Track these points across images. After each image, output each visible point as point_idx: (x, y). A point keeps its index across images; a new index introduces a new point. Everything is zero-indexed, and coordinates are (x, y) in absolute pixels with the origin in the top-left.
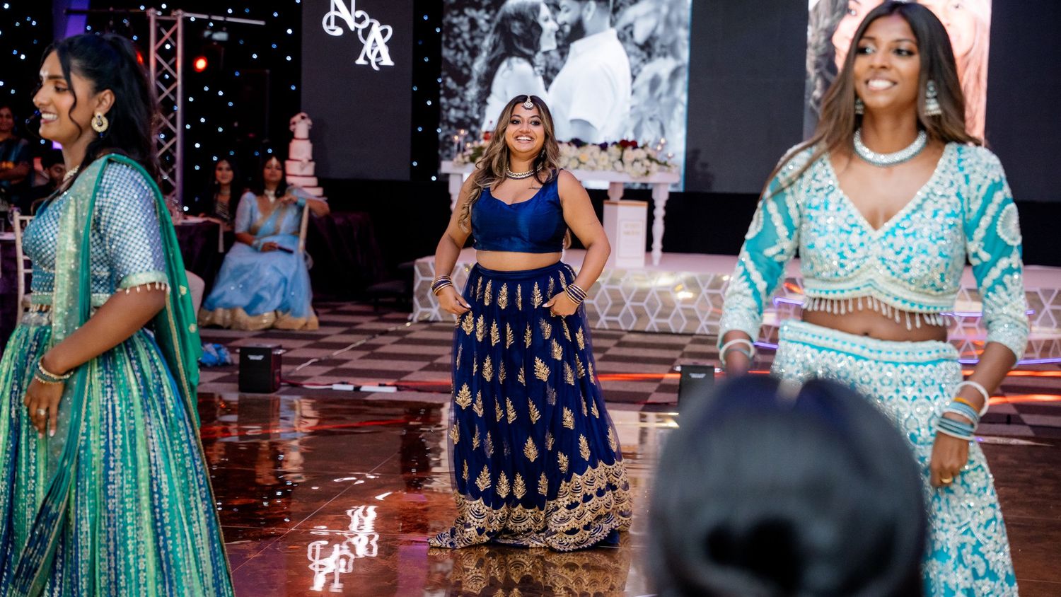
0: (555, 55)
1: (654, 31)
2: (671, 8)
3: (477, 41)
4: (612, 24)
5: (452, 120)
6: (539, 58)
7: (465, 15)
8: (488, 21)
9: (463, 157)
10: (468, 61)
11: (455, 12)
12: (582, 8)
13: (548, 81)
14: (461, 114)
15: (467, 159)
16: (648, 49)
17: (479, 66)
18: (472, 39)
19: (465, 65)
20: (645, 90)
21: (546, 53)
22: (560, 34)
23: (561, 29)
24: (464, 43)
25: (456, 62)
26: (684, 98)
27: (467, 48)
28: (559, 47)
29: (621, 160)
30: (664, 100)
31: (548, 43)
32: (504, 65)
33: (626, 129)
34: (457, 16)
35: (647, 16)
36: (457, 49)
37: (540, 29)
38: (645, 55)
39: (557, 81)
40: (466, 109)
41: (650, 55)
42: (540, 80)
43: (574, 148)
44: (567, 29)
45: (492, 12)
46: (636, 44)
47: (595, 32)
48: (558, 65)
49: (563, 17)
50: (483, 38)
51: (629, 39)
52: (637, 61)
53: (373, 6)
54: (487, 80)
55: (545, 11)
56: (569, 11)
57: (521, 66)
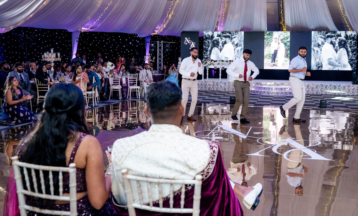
0: (222, 46)
1: (238, 42)
2: (240, 39)
3: (209, 45)
4: (231, 41)
5: (205, 57)
6: (219, 47)
7: (207, 40)
8: (211, 41)
12: (226, 39)
13: (221, 51)
14: (206, 57)
15: (204, 64)
16: (237, 45)
17: (209, 49)
18: (208, 44)
19: (207, 48)
20: (236, 52)
21: (220, 46)
23: (223, 42)
24: (207, 45)
27: (207, 46)
29: (230, 64)
30: (239, 54)
31: (220, 45)
32: (213, 48)
33: (234, 58)
34: (206, 41)
35: (237, 40)
37: (219, 43)
38: (236, 46)
39: (222, 51)
40: (207, 56)
41: (237, 46)
42: (219, 51)
44: (224, 42)
47: (228, 43)
49: (223, 40)
51: (234, 44)
52: (235, 47)
53: (192, 39)
54: (211, 51)
55: (220, 40)
56: (224, 39)
57: (216, 49)
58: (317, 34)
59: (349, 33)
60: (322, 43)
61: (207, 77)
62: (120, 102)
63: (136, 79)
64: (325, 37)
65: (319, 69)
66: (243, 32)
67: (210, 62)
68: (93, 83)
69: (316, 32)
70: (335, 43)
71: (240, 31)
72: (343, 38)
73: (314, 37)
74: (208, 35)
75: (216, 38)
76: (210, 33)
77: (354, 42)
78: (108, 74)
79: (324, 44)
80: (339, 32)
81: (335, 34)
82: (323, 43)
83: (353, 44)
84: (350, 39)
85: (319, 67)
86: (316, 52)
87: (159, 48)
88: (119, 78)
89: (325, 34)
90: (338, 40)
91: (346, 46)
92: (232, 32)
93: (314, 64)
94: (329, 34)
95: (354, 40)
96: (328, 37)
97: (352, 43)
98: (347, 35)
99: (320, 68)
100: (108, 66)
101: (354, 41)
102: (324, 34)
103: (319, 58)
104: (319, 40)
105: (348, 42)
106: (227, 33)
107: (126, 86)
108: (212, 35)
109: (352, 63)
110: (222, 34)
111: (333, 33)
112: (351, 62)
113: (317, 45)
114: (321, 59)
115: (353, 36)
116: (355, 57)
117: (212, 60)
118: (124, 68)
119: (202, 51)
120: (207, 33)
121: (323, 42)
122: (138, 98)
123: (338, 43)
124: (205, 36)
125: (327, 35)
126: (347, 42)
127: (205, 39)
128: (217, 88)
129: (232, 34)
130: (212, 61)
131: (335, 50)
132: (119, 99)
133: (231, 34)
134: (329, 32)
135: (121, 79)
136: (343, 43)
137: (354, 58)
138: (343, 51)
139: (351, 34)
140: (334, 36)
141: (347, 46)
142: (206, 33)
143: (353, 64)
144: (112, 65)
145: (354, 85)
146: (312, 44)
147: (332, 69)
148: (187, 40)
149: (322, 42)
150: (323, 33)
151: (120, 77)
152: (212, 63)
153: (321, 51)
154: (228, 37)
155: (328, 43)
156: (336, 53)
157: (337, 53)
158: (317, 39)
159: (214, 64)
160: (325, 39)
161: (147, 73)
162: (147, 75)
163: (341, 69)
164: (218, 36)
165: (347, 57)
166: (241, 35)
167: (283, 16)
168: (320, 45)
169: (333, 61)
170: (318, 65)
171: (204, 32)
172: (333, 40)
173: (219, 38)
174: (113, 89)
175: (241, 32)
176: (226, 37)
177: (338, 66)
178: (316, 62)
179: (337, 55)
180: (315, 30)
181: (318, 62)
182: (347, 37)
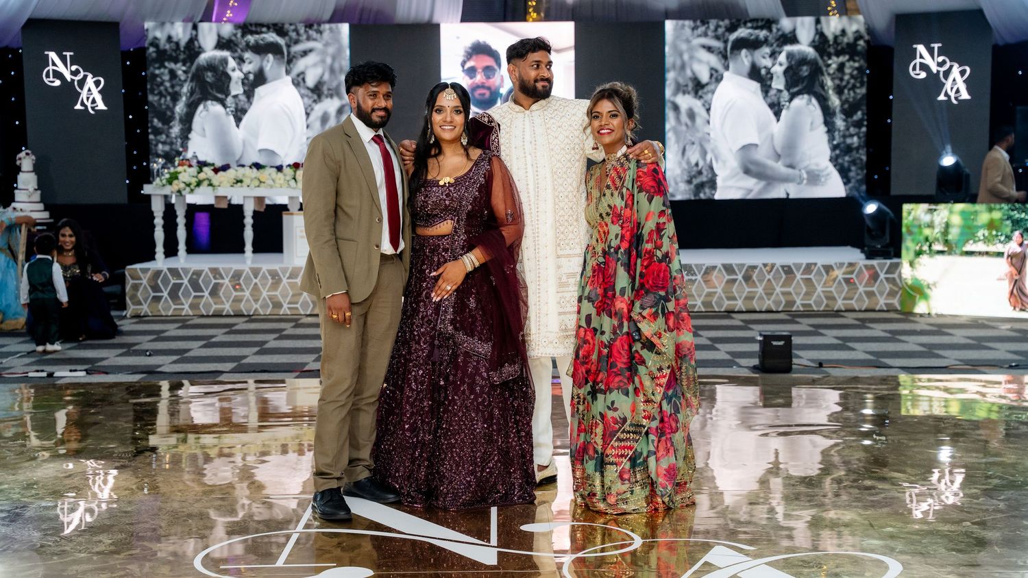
0: (243, 98)
1: (321, 77)
2: (334, 58)
3: (177, 88)
4: (288, 72)
5: (160, 152)
6: (229, 100)
7: (165, 67)
8: (184, 72)
9: (161, 180)
10: (171, 105)
11: (157, 65)
12: (262, 60)
13: (238, 120)
14: (167, 148)
15: (164, 182)
16: (317, 91)
17: (180, 108)
18: (173, 86)
19: (168, 108)
20: (317, 125)
21: (235, 97)
22: (246, 81)
24: (166, 89)
25: (160, 105)
27: (169, 94)
28: (245, 92)
29: (294, 179)
31: (236, 89)
32: (201, 107)
34: (159, 68)
35: (315, 65)
36: (161, 95)
37: (229, 78)
38: (315, 97)
39: (246, 119)
40: (171, 144)
41: (319, 96)
42: (232, 118)
43: (255, 170)
44: (251, 77)
45: (188, 64)
46: (308, 88)
47: (275, 79)
48: (246, 106)
49: (247, 67)
50: (182, 86)
51: (302, 84)
52: (309, 102)
53: (86, 61)
54: (187, 121)
55: (232, 63)
56: (252, 63)
57: (215, 108)
58: (688, 31)
59: (833, 24)
60: (711, 75)
61: (182, 247)
64: (725, 49)
65: (702, 196)
66: (345, 28)
67: (194, 170)
69: (683, 26)
70: (768, 70)
71: (331, 21)
72: (804, 47)
73: (675, 47)
74: (169, 38)
75: (209, 53)
76: (180, 31)
77: (857, 65)
79: (719, 79)
80: (786, 24)
81: (770, 30)
82: (715, 75)
83: (852, 76)
84: (838, 54)
85: (700, 187)
86: (684, 118)
89: (723, 34)
90: (782, 58)
91: (818, 89)
92: (293, 27)
93: (678, 171)
94: (742, 32)
95: (857, 58)
96: (740, 44)
97: (847, 71)
98: (821, 34)
99: (707, 190)
101: (854, 61)
102: (720, 31)
103: (702, 146)
104: (700, 61)
105: (829, 66)
106: (264, 29)
108: (193, 40)
109: (846, 165)
110: (239, 35)
111: (762, 28)
112: (840, 161)
113: (691, 85)
114: (708, 147)
115: (850, 37)
116: (861, 135)
117: (202, 165)
119: (144, 120)
120: (162, 32)
121: (717, 71)
123: (786, 72)
124: (152, 44)
125: (733, 37)
126: (824, 69)
127: (155, 61)
128: (238, 300)
129: (293, 35)
130: (205, 169)
131: (771, 106)
133: (287, 38)
134: (745, 23)
136: (805, 71)
137: (855, 139)
138: (805, 108)
139: (843, 32)
140: (766, 42)
141: (822, 86)
142: (155, 28)
143: (853, 168)
145: (875, 262)
146: (668, 83)
147: (760, 192)
149: (713, 71)
150: (716, 30)
152: (202, 176)
153: (708, 110)
154: (274, 49)
155: (738, 73)
156: (773, 118)
157: (778, 120)
158: (692, 58)
159: (215, 182)
160: (725, 57)
163: (795, 191)
164: (222, 44)
165: (825, 137)
166: (337, 40)
168: (703, 86)
169: (762, 155)
170: (695, 177)
171: (148, 25)
172: (762, 58)
173: (226, 54)
175: (333, 26)
176: (261, 49)
177: (786, 179)
178: (688, 163)
179: (778, 129)
180: (678, 15)
181: (697, 165)
182: (821, 43)
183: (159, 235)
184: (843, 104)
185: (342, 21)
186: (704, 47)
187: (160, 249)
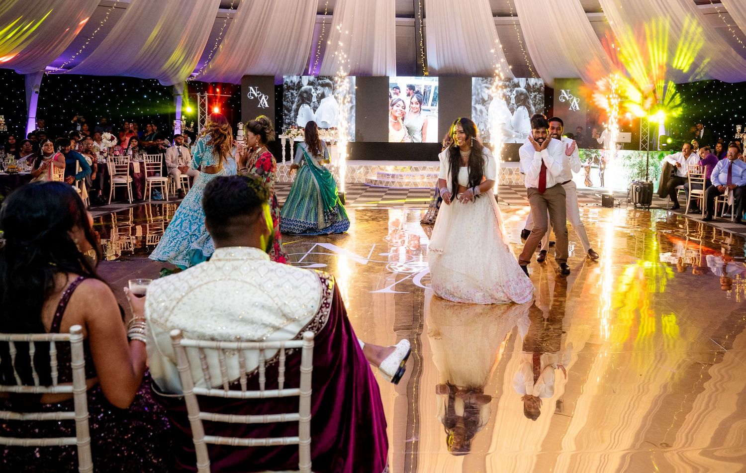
0: (316, 103)
2: (350, 89)
4: (333, 94)
5: (286, 122)
6: (312, 104)
7: (290, 92)
9: (285, 133)
10: (291, 105)
12: (324, 89)
13: (315, 111)
14: (289, 121)
17: (294, 106)
19: (290, 106)
21: (314, 102)
23: (318, 95)
24: (290, 100)
25: (287, 106)
26: (355, 115)
28: (317, 101)
31: (314, 99)
32: (302, 106)
34: (287, 92)
36: (288, 102)
37: (312, 95)
42: (312, 110)
44: (320, 95)
47: (328, 96)
49: (318, 92)
50: (295, 99)
53: (262, 90)
54: (297, 111)
55: (313, 90)
56: (320, 90)
57: (306, 106)
59: (532, 81)
60: (488, 97)
62: (131, 207)
63: (159, 164)
66: (354, 78)
67: (296, 130)
68: (77, 173)
69: (479, 80)
70: (509, 96)
71: (349, 75)
72: (522, 89)
73: (475, 87)
74: (292, 81)
75: (305, 87)
76: (295, 79)
77: (541, 96)
78: (105, 155)
79: (491, 99)
80: (516, 80)
81: (511, 82)
83: (539, 100)
84: (534, 92)
86: (478, 113)
87: (201, 105)
88: (126, 163)
89: (493, 82)
90: (514, 92)
91: (527, 104)
92: (335, 77)
97: (537, 98)
98: (529, 84)
100: (104, 140)
101: (540, 94)
103: (485, 123)
104: (484, 92)
107: (141, 178)
108: (299, 82)
113: (481, 101)
115: (538, 86)
117: (299, 128)
118: (136, 143)
119: (282, 111)
120: (289, 79)
122: (165, 200)
123: (515, 97)
124: (285, 84)
126: (529, 97)
127: (286, 89)
131: (510, 109)
132: (128, 203)
134: (501, 79)
135: (131, 164)
136: (522, 97)
138: (522, 111)
139: (536, 83)
140: (509, 86)
141: (529, 103)
142: (287, 78)
144: (112, 139)
146: (473, 100)
147: (506, 141)
148: (253, 91)
150: (490, 81)
151: (129, 162)
153: (487, 110)
154: (328, 85)
156: (511, 114)
157: (513, 115)
158: (481, 91)
161: (179, 151)
162: (179, 156)
163: (519, 141)
164: (310, 83)
166: (352, 82)
167: (425, 50)
168: (485, 102)
169: (508, 128)
171: (284, 77)
172: (507, 92)
173: (311, 87)
174: (116, 184)
175: (350, 77)
176: (323, 85)
179: (513, 118)
180: (477, 75)
181: (483, 130)
182: (528, 87)
183: (284, 153)
184: (536, 109)
185: (353, 75)
186: (486, 87)
187: (284, 158)
